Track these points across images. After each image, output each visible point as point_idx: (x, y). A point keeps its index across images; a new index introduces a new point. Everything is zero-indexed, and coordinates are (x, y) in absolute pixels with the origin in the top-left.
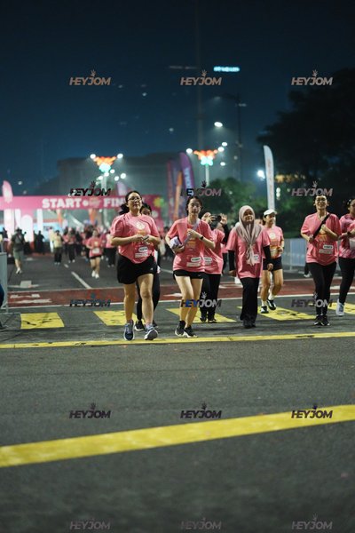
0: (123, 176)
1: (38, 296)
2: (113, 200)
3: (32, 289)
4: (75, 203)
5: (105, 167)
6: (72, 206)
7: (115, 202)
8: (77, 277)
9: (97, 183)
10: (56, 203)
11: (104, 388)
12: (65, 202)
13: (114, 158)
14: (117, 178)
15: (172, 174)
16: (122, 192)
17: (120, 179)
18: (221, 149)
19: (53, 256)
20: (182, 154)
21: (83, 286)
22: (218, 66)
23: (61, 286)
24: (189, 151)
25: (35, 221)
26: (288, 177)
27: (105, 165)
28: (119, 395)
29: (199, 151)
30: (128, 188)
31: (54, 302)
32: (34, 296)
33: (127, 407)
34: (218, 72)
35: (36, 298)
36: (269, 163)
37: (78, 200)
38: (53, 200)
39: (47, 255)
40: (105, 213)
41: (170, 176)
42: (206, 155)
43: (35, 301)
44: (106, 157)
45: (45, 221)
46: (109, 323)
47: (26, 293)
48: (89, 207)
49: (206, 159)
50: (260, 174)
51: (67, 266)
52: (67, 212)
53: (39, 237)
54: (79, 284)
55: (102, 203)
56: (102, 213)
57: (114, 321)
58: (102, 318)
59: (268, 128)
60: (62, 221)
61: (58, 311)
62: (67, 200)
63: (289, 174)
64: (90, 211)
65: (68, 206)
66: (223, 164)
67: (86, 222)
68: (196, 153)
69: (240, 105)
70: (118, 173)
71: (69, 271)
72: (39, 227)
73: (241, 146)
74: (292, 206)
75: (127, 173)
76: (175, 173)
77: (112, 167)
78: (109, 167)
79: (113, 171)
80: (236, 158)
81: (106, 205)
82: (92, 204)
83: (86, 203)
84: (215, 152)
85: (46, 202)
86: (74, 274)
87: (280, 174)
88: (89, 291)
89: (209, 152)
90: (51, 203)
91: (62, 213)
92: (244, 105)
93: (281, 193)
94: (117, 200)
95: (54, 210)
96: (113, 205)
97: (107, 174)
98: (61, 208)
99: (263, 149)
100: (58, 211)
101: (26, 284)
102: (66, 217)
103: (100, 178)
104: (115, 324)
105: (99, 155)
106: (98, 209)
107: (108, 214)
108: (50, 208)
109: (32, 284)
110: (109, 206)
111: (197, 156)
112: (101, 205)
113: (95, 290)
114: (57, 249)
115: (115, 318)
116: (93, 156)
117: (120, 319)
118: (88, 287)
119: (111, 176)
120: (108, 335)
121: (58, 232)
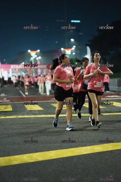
0: (40, 58)
1: (6, 99)
3: (5, 96)
4: (22, 67)
5: (34, 55)
9: (31, 60)
10: (16, 67)
16: (39, 63)
17: (38, 59)
18: (73, 49)
19: (14, 85)
20: (59, 50)
22: (72, 20)
23: (15, 96)
24: (62, 49)
25: (8, 73)
29: (66, 49)
30: (41, 62)
31: (11, 101)
32: (4, 99)
36: (89, 52)
38: (15, 66)
39: (12, 85)
42: (68, 50)
43: (4, 101)
44: (34, 51)
45: (12, 73)
46: (29, 109)
47: (2, 98)
48: (27, 68)
49: (68, 52)
50: (86, 56)
52: (21, 69)
53: (10, 79)
54: (21, 95)
56: (32, 71)
57: (31, 108)
58: (26, 107)
59: (89, 41)
60: (18, 73)
61: (11, 105)
62: (20, 66)
66: (74, 54)
67: (27, 73)
70: (38, 57)
72: (10, 75)
73: (80, 47)
76: (57, 56)
77: (36, 55)
79: (36, 56)
84: (71, 49)
85: (12, 66)
86: (20, 91)
88: (25, 97)
95: (15, 69)
97: (34, 57)
98: (17, 68)
100: (17, 70)
101: (3, 95)
102: (20, 72)
103: (32, 58)
104: (31, 110)
106: (31, 69)
108: (14, 68)
109: (5, 94)
111: (65, 51)
114: (16, 83)
115: (31, 107)
116: (29, 51)
117: (33, 107)
118: (24, 96)
119: (36, 58)
120: (27, 114)
121: (16, 77)
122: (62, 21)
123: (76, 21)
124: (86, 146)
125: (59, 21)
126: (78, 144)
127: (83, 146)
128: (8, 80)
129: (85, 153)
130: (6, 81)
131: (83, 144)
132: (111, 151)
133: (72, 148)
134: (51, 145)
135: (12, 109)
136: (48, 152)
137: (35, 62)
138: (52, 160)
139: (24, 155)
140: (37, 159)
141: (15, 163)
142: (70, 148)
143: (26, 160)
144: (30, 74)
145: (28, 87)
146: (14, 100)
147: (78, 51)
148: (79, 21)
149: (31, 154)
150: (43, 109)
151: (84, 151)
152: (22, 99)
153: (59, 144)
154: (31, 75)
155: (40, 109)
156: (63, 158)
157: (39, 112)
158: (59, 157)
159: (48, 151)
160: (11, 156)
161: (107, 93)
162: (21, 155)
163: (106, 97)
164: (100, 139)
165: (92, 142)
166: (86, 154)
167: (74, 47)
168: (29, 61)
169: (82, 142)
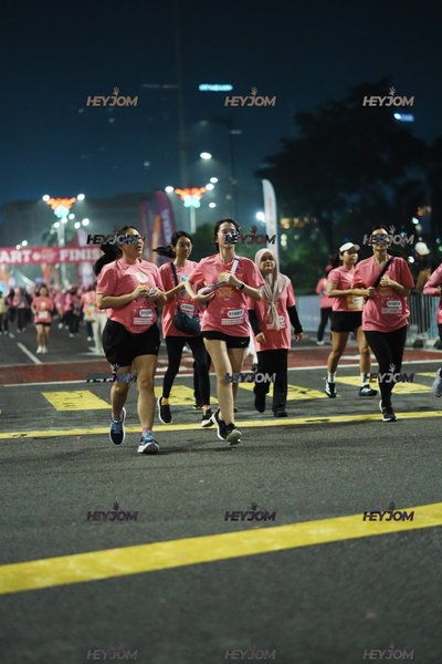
0: (86, 222)
2: (72, 252)
4: (23, 257)
5: (64, 212)
6: (20, 260)
7: (75, 255)
8: (24, 349)
9: (52, 232)
11: (45, 495)
12: (10, 256)
13: (73, 200)
14: (77, 225)
15: (147, 218)
16: (82, 241)
17: (82, 227)
18: (210, 187)
20: (159, 192)
21: (32, 362)
22: (204, 83)
23: (2, 361)
24: (169, 190)
26: (296, 220)
27: (62, 209)
28: (65, 505)
29: (182, 189)
33: (74, 520)
34: (204, 92)
36: (270, 201)
37: (27, 253)
40: (64, 269)
41: (144, 221)
42: (191, 194)
44: (63, 198)
46: (60, 407)
48: (40, 261)
49: (191, 200)
50: (260, 217)
51: (12, 336)
52: (18, 266)
54: (24, 357)
55: (58, 256)
56: (59, 269)
58: (52, 401)
59: (269, 159)
60: (7, 280)
62: (13, 253)
63: (296, 216)
64: (44, 266)
65: (13, 260)
66: (212, 205)
67: (39, 280)
68: (178, 192)
69: (234, 132)
70: (79, 218)
71: (15, 341)
73: (235, 182)
74: (301, 256)
75: (90, 218)
76: (151, 217)
77: (71, 211)
78: (67, 211)
79: (72, 216)
80: (228, 197)
81: (62, 258)
82: (44, 257)
83: (36, 256)
84: (203, 190)
86: (20, 345)
87: (286, 216)
88: (40, 366)
89: (194, 190)
91: (8, 270)
92: (238, 132)
93: (287, 241)
94: (78, 252)
96: (72, 258)
97: (64, 221)
98: (5, 262)
99: (261, 185)
100: (3, 267)
102: (14, 275)
103: (56, 225)
104: (69, 409)
105: (54, 196)
106: (53, 264)
107: (67, 270)
110: (67, 259)
111: (179, 195)
112: (57, 260)
113: (44, 366)
115: (69, 401)
116: (46, 198)
117: (75, 401)
118: (37, 362)
119: (70, 223)
120: (57, 424)
122: (166, 87)
123: (216, 88)
125: (157, 86)
129: (277, 547)
133: (231, 531)
134: (157, 523)
136: (148, 547)
137: (70, 238)
139: (68, 558)
141: (41, 582)
143: (79, 572)
144: (52, 282)
145: (47, 329)
146: (2, 376)
149: (91, 555)
152: (30, 372)
153: (182, 522)
154: (56, 286)
155: (104, 405)
156: (205, 565)
159: (149, 542)
160: (23, 561)
164: (323, 502)
165: (297, 512)
166: (281, 551)
167: (214, 180)
168: (48, 233)
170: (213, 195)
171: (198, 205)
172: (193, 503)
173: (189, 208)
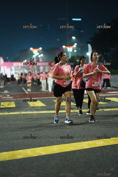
0: (42, 55)
1: (9, 96)
3: (8, 93)
5: (36, 53)
10: (18, 64)
13: (38, 49)
16: (41, 60)
18: (75, 46)
20: (61, 47)
23: (18, 92)
24: (64, 47)
25: (11, 70)
29: (67, 46)
30: (43, 59)
31: (14, 98)
32: (8, 96)
35: (8, 97)
36: (90, 50)
38: (17, 63)
39: (15, 82)
42: (70, 48)
43: (8, 98)
45: (15, 70)
47: (5, 95)
50: (88, 54)
52: (24, 67)
53: (12, 76)
54: (24, 91)
56: (34, 68)
57: (33, 105)
58: (29, 104)
59: (90, 39)
60: (21, 70)
61: (15, 101)
64: (30, 67)
66: (75, 51)
67: (29, 71)
69: (82, 31)
70: (40, 54)
72: (13, 73)
73: (81, 45)
77: (38, 52)
79: (38, 54)
84: (73, 47)
85: (15, 64)
86: (23, 88)
90: (16, 64)
95: (18, 67)
97: (36, 55)
98: (20, 66)
99: (88, 46)
100: (20, 67)
101: (6, 92)
102: (23, 69)
103: (34, 56)
108: (16, 66)
109: (8, 91)
111: (66, 48)
113: (29, 94)
114: (19, 80)
116: (31, 49)
117: (36, 104)
118: (27, 93)
119: (38, 55)
120: (30, 110)
121: (19, 74)
122: (64, 19)
123: (77, 19)
124: (88, 140)
125: (61, 19)
126: (80, 139)
127: (84, 141)
128: (11, 78)
129: (87, 148)
130: (8, 78)
131: (84, 139)
132: (112, 145)
133: (74, 142)
134: (54, 139)
135: (16, 105)
136: (50, 147)
137: (37, 59)
138: (55, 154)
139: (28, 150)
140: (40, 154)
142: (73, 143)
143: (30, 154)
144: (32, 71)
146: (17, 96)
147: (80, 49)
148: (80, 19)
149: (34, 149)
150: (45, 105)
151: (85, 145)
152: (25, 95)
154: (33, 72)
155: (43, 105)
156: (66, 152)
157: (42, 108)
158: (62, 151)
159: (51, 145)
160: (15, 150)
161: (108, 89)
162: (25, 150)
163: (108, 93)
164: (101, 134)
165: (93, 137)
166: (88, 149)
167: (76, 44)
168: (32, 58)
169: (84, 137)
170: (75, 49)
171: (71, 51)
172: (64, 134)
173: (69, 52)
